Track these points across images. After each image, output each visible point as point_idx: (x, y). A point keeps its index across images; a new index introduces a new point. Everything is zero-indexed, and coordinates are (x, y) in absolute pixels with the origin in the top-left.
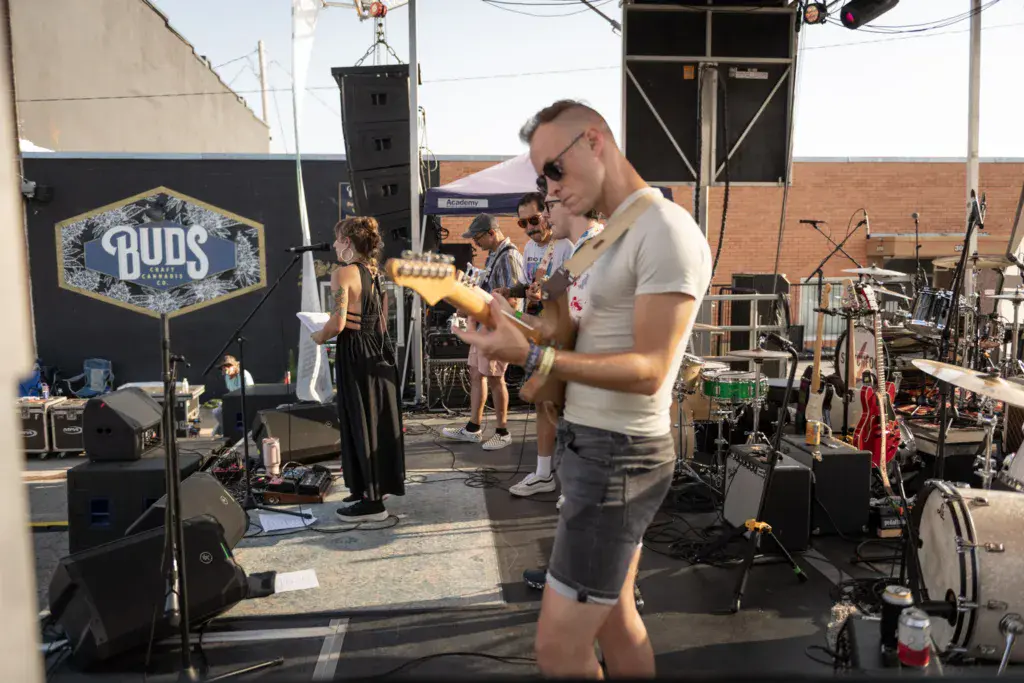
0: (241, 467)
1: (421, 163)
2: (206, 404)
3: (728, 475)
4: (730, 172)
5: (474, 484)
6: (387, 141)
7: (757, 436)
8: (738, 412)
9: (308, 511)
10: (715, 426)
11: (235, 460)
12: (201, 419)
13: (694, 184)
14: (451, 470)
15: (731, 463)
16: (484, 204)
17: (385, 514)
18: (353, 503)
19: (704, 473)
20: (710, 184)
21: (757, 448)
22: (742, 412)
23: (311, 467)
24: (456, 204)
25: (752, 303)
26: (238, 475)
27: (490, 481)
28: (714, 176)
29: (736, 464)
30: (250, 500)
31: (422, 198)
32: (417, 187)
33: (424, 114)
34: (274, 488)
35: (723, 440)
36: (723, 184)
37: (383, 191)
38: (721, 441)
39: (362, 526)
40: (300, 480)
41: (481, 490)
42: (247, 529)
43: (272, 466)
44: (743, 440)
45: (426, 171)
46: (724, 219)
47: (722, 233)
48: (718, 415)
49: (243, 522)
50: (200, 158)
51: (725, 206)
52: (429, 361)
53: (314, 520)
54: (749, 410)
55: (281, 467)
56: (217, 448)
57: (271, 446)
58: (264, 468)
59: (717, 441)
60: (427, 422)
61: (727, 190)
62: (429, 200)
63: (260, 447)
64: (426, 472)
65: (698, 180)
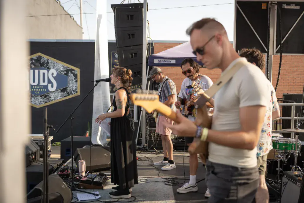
0: (69, 172)
1: (147, 44)
2: (53, 144)
3: (283, 185)
4: (283, 49)
5: (168, 184)
6: (133, 35)
7: (296, 168)
8: (287, 156)
9: (97, 193)
10: (276, 162)
11: (67, 169)
12: (51, 151)
13: (266, 54)
14: (158, 177)
15: (285, 179)
16: (173, 62)
17: (130, 195)
18: (116, 190)
19: (271, 183)
20: (273, 55)
21: (296, 173)
22: (289, 156)
23: (98, 173)
24: (162, 62)
25: (292, 107)
26: (68, 175)
27: (175, 183)
28: (275, 51)
29: (287, 180)
30: (73, 187)
31: (147, 59)
32: (145, 54)
33: (149, 23)
34: (83, 181)
35: (280, 169)
36: (279, 54)
37: (131, 56)
38: (279, 169)
39: (120, 200)
40: (94, 179)
41: (172, 187)
42: (72, 199)
43: (82, 172)
44: (290, 169)
45: (149, 47)
46: (280, 70)
47: (279, 76)
48: (278, 157)
49: (71, 196)
50: (55, 41)
51: (280, 64)
52: (148, 129)
53: (99, 196)
54: (292, 155)
55: (86, 173)
56: (59, 163)
57: (82, 163)
58: (79, 173)
59: (277, 169)
60: (147, 156)
61: (281, 57)
62: (150, 60)
63: (77, 164)
64: (147, 178)
65: (268, 53)
